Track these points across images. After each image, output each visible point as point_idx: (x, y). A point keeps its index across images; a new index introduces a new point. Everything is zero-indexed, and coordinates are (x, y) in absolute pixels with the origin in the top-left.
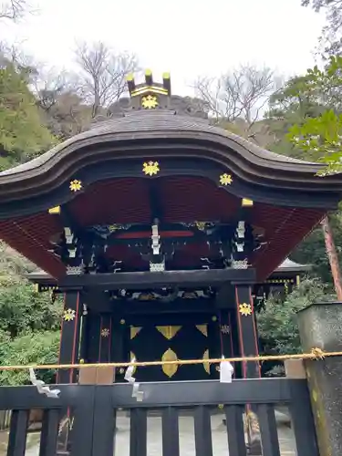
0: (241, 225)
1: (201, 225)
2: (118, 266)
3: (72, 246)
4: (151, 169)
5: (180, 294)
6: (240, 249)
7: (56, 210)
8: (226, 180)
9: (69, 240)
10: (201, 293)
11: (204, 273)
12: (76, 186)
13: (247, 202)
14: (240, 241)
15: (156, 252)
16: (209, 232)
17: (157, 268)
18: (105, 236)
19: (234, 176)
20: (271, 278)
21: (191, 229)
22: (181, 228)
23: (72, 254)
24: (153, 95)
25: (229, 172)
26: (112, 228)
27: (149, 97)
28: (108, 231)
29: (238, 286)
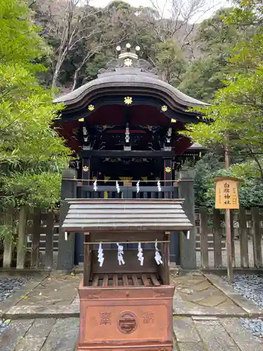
0: (170, 130)
1: (150, 128)
2: (104, 145)
3: (86, 136)
4: (128, 101)
5: (133, 160)
6: (168, 141)
7: (82, 120)
8: (164, 109)
9: (85, 133)
10: (145, 160)
11: (150, 152)
12: (91, 108)
13: (173, 121)
14: (169, 137)
15: (127, 141)
16: (154, 132)
17: (127, 149)
18: (101, 131)
19: (168, 107)
20: (185, 153)
21: (145, 130)
22: (140, 129)
23: (86, 140)
24: (130, 58)
25: (166, 105)
26: (105, 127)
27: (128, 59)
28: (103, 128)
29: (166, 159)
